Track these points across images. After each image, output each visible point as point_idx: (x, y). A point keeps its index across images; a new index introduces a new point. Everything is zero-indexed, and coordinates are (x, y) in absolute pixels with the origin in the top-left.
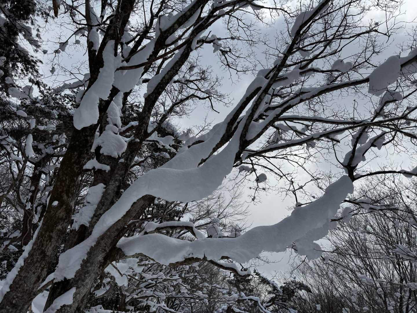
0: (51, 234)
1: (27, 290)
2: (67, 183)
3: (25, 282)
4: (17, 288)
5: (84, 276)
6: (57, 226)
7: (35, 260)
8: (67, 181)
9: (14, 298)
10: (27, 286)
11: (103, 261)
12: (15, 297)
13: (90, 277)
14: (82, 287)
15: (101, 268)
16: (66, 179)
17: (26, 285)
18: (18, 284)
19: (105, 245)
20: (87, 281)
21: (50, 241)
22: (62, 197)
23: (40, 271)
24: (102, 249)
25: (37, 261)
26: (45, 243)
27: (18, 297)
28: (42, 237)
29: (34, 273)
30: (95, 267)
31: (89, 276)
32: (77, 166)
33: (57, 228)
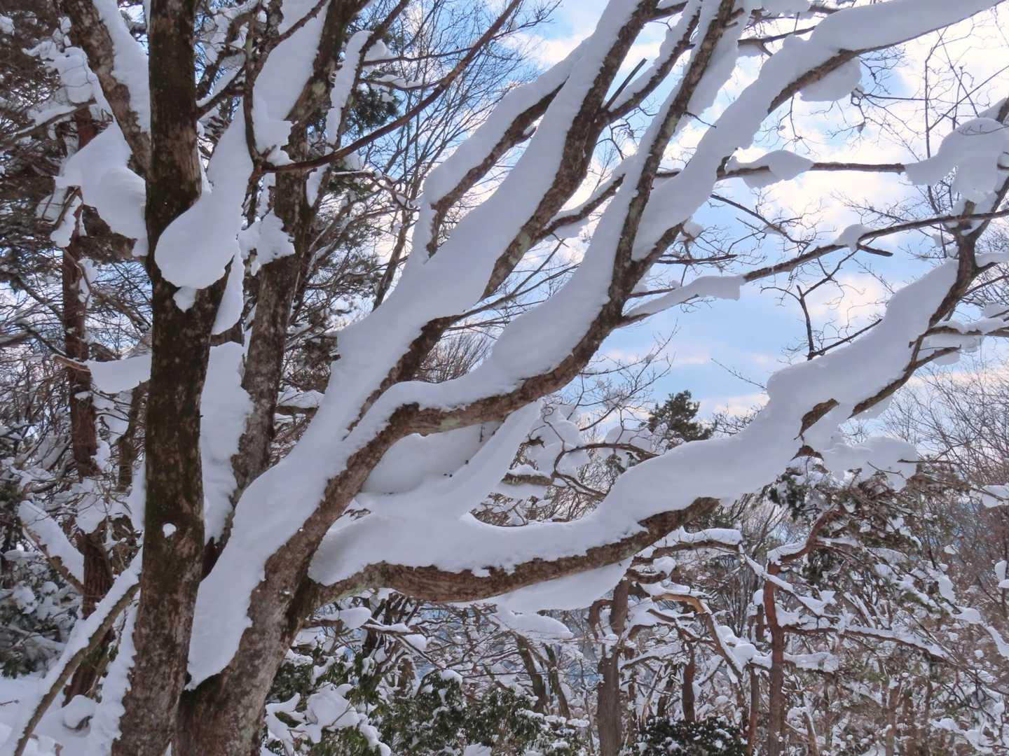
0: (175, 597)
1: (158, 725)
2: (181, 470)
3: (149, 711)
4: (137, 725)
5: (253, 666)
6: (182, 576)
7: (156, 659)
8: (181, 466)
9: (138, 747)
10: (157, 717)
11: (286, 622)
12: (139, 743)
13: (266, 666)
14: (254, 690)
15: (287, 639)
16: (176, 462)
17: (153, 716)
18: (137, 717)
19: (284, 585)
20: (262, 675)
21: (177, 613)
22: (179, 508)
23: (172, 681)
24: (279, 595)
25: (161, 661)
26: (166, 618)
27: (144, 743)
28: (156, 607)
29: (163, 688)
30: (270, 639)
31: (264, 662)
32: (189, 420)
33: (184, 580)
